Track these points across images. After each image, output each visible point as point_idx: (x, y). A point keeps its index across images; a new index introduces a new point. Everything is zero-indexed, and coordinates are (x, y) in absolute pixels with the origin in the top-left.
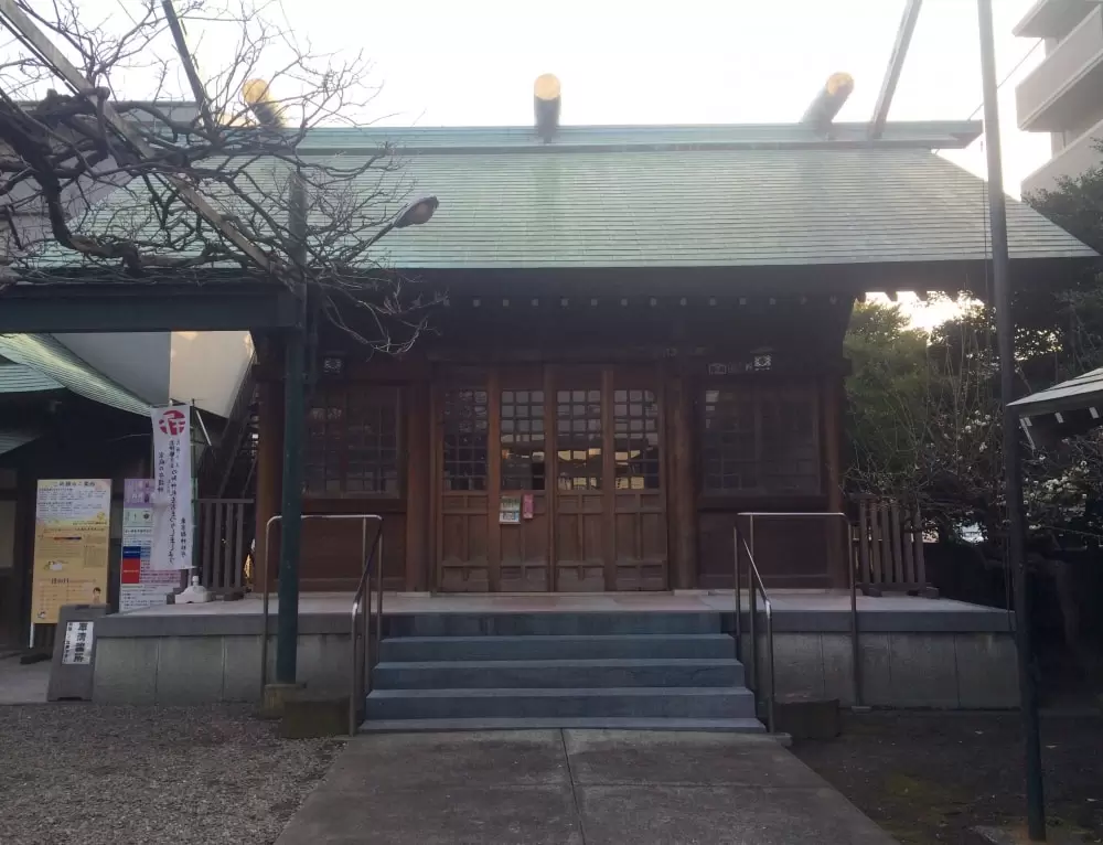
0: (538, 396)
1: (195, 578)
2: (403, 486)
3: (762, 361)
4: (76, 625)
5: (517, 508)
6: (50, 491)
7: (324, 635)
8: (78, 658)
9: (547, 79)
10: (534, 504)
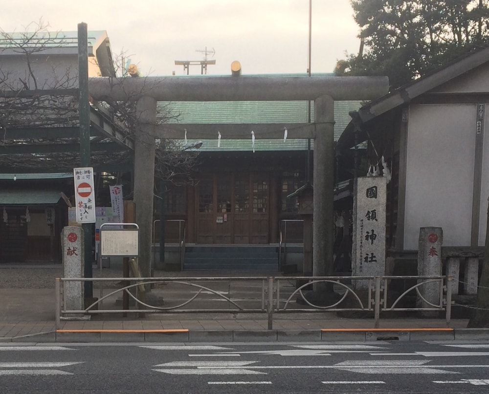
2: (187, 211)
3: (297, 174)
5: (222, 218)
9: (236, 63)
10: (227, 217)
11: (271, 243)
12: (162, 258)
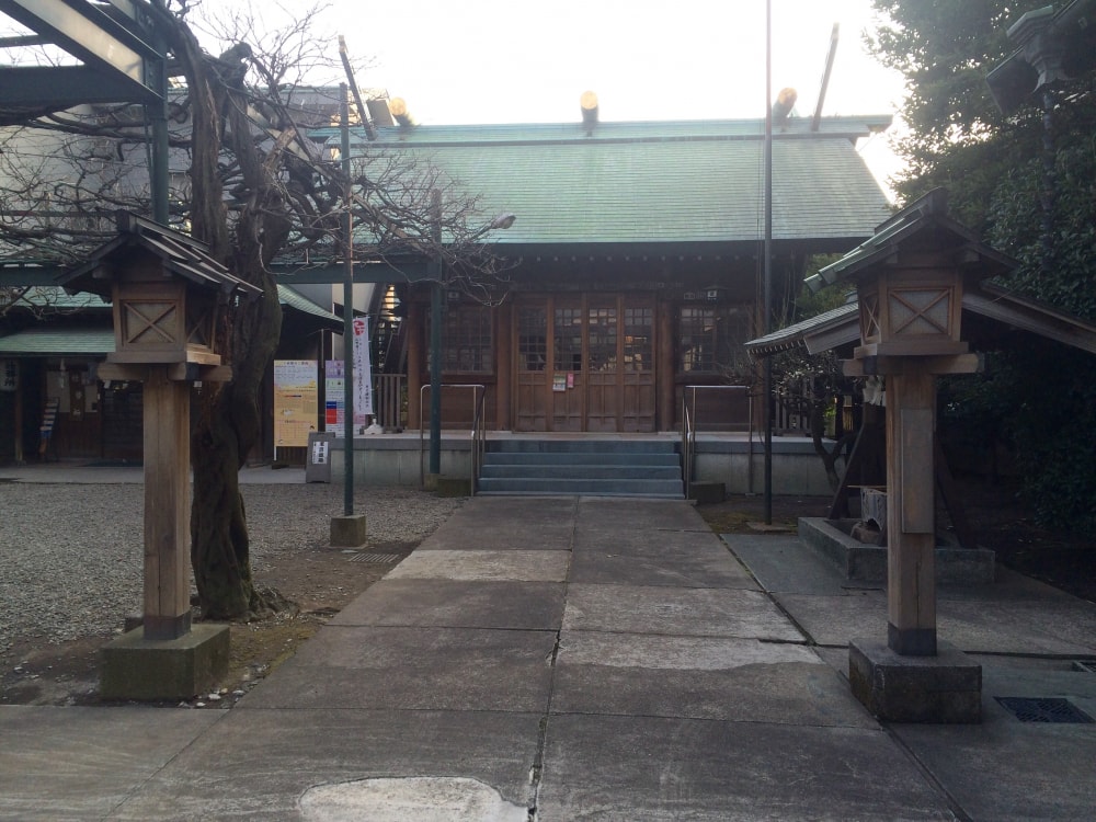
0: (578, 312)
1: (374, 420)
2: (495, 368)
3: (712, 294)
4: (318, 443)
5: (564, 381)
6: (281, 367)
7: (453, 451)
8: (321, 460)
9: (589, 94)
10: (574, 380)
11: (661, 430)
12: (436, 466)
